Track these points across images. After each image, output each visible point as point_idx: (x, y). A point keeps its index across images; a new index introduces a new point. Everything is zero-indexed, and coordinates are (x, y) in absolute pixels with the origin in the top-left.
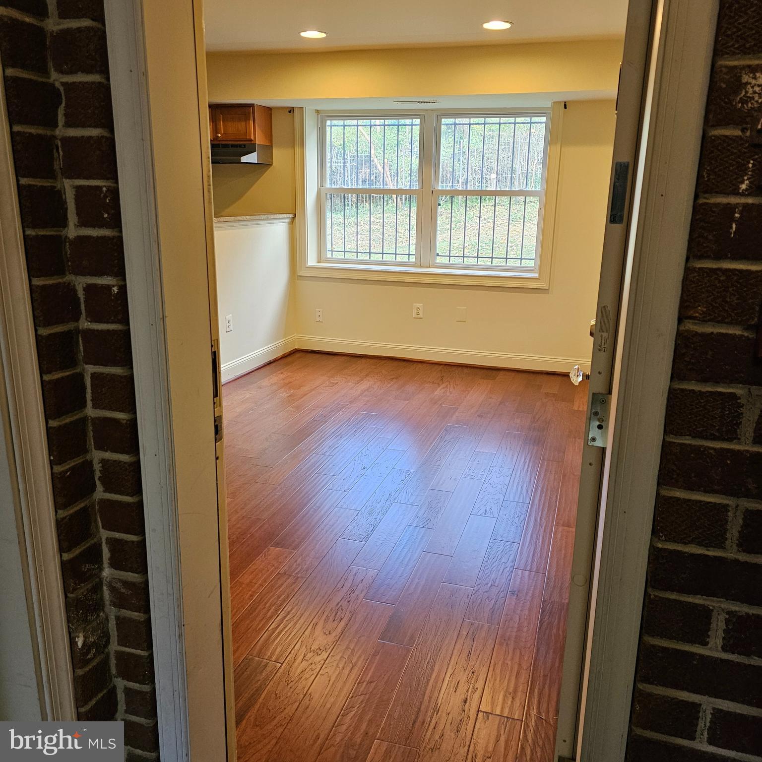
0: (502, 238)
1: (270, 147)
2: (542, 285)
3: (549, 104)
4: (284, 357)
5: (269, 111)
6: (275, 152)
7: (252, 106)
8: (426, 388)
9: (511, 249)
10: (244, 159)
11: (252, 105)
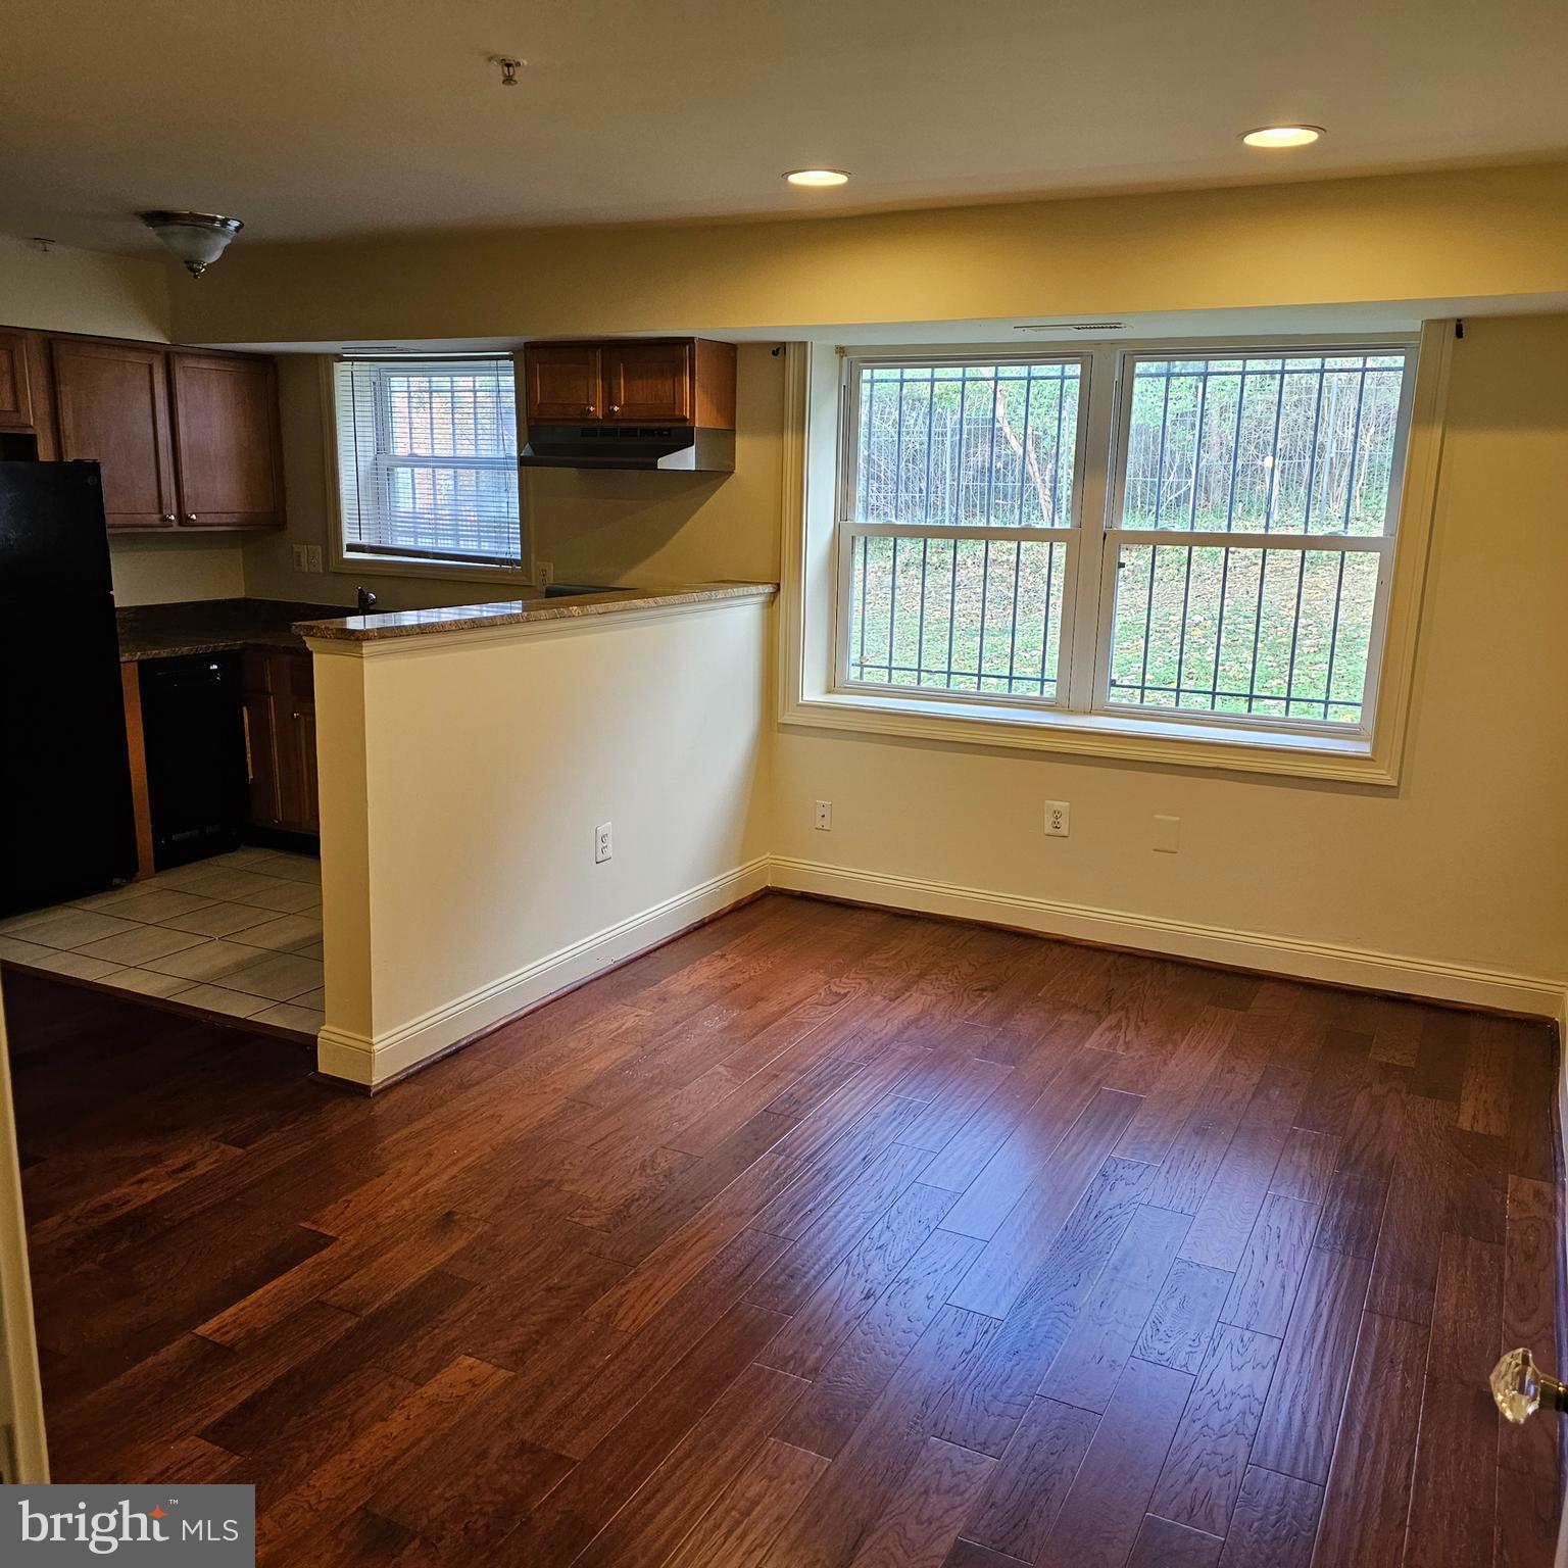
0: (1283, 603)
1: (729, 434)
2: (1384, 776)
3: (1415, 325)
4: (739, 908)
5: (728, 353)
6: (742, 444)
7: (689, 343)
8: (1066, 1025)
9: (1304, 632)
10: (666, 463)
11: (689, 341)
